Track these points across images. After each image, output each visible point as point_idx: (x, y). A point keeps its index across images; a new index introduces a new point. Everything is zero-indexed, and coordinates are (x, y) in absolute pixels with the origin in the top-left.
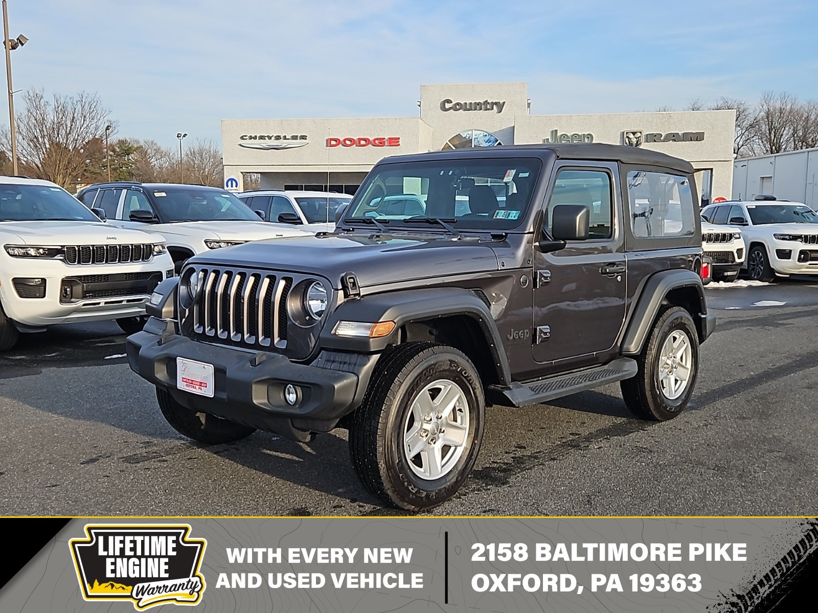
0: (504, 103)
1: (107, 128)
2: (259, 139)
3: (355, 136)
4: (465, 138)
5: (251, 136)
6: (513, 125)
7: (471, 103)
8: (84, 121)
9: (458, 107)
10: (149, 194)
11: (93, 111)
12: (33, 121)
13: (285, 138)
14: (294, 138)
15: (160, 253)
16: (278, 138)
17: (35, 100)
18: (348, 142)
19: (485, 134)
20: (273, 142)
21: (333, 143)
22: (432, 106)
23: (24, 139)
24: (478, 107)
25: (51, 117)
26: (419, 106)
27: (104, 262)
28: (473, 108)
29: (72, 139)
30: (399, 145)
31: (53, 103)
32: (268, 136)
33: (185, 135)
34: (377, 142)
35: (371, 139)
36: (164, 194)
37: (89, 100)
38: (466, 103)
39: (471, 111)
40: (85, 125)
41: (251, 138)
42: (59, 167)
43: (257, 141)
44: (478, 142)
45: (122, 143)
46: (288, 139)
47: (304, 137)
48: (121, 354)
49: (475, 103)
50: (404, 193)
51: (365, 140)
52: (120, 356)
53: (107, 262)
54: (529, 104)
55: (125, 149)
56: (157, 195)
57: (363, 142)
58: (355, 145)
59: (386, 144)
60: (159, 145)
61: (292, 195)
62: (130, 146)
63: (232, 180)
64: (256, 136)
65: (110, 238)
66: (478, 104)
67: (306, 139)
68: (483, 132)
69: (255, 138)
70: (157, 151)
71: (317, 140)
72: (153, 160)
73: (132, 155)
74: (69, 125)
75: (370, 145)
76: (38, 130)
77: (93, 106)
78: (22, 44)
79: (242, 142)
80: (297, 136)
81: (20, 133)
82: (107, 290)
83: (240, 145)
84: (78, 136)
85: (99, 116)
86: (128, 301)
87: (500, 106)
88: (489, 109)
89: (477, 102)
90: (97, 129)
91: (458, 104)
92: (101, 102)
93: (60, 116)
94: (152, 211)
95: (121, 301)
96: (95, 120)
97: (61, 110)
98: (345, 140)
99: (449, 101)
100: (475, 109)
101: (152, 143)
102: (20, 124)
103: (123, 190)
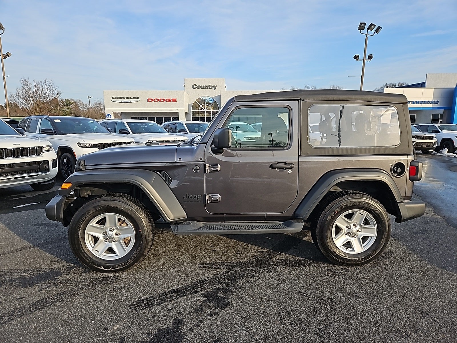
0: (216, 86)
1: (57, 94)
2: (120, 99)
3: (159, 98)
4: (202, 99)
5: (116, 97)
6: (220, 95)
7: (204, 86)
8: (47, 91)
9: (199, 87)
10: (52, 121)
11: (51, 87)
12: (25, 91)
13: (130, 98)
14: (134, 98)
15: (48, 151)
16: (127, 98)
17: (25, 83)
18: (156, 100)
19: (210, 98)
20: (125, 100)
21: (150, 100)
22: (189, 87)
23: (21, 98)
24: (207, 88)
25: (33, 89)
26: (184, 86)
27: (13, 157)
28: (205, 88)
29: (42, 98)
30: (176, 101)
31: (33, 83)
32: (123, 97)
33: (91, 97)
34: (168, 100)
35: (165, 99)
36: (59, 121)
37: (49, 82)
38: (202, 86)
39: (204, 89)
40: (48, 93)
41: (116, 98)
42: (37, 110)
43: (119, 99)
44: (207, 101)
45: (67, 100)
46: (132, 99)
47: (138, 98)
48: (23, 205)
49: (206, 86)
50: (179, 120)
51: (163, 99)
52: (22, 206)
53: (14, 157)
54: (226, 87)
55: (68, 103)
56: (55, 121)
57: (162, 100)
58: (159, 101)
59: (171, 101)
60: (82, 101)
61: (125, 121)
62: (70, 101)
63: (109, 115)
64: (118, 97)
65: (16, 144)
66: (207, 86)
67: (139, 99)
68: (209, 97)
69: (118, 98)
70: (81, 104)
71: (143, 100)
72: (80, 107)
73: (71, 105)
74: (41, 93)
75: (165, 101)
76: (27, 95)
77: (51, 85)
78: (9, 56)
79: (112, 100)
80: (135, 98)
81: (19, 96)
82: (15, 172)
83: (112, 101)
84: (45, 97)
85: (53, 89)
86: (28, 176)
87: (215, 87)
88: (211, 88)
89: (206, 85)
90: (53, 94)
91: (199, 86)
92: (54, 83)
93: (37, 89)
94: (52, 129)
95: (25, 177)
96: (52, 91)
97: (37, 87)
98: (155, 99)
99: (196, 85)
100: (206, 88)
101: (79, 100)
102: (19, 92)
103: (40, 119)
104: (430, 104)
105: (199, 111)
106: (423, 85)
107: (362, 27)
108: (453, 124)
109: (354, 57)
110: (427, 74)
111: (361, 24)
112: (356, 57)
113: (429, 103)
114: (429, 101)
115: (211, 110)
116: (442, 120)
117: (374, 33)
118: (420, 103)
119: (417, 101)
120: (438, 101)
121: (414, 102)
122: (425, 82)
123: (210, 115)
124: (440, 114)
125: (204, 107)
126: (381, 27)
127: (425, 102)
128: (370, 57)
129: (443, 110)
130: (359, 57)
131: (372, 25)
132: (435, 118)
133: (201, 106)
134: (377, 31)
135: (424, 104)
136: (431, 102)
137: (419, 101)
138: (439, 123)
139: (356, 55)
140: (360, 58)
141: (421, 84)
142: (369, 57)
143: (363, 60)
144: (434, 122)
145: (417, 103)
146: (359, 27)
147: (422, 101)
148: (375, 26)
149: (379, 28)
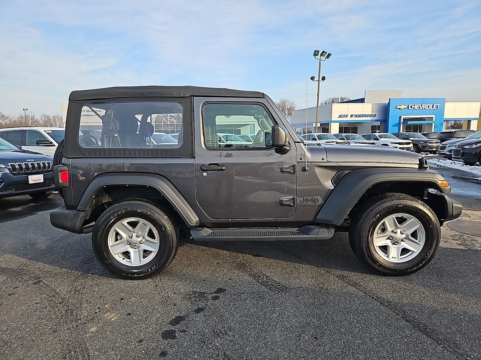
104: (370, 117)
105: (162, 124)
106: (363, 101)
107: (316, 53)
108: (388, 133)
109: (311, 78)
110: (365, 91)
111: (315, 51)
112: (312, 78)
113: (368, 116)
114: (368, 115)
115: (174, 123)
116: (379, 131)
117: (326, 58)
118: (361, 116)
119: (359, 115)
120: (375, 115)
121: (356, 115)
122: (364, 98)
123: (174, 128)
124: (378, 126)
125: (168, 120)
126: (330, 54)
127: (365, 116)
128: (324, 78)
129: (380, 122)
130: (314, 78)
131: (324, 52)
132: (374, 129)
133: (164, 119)
134: (328, 57)
135: (365, 117)
136: (370, 116)
137: (360, 115)
138: (377, 132)
139: (312, 77)
140: (316, 79)
141: (361, 100)
142: (322, 78)
143: (318, 81)
144: (372, 132)
145: (359, 116)
146: (314, 54)
147: (363, 115)
148: (326, 53)
149: (329, 55)
